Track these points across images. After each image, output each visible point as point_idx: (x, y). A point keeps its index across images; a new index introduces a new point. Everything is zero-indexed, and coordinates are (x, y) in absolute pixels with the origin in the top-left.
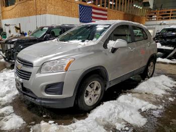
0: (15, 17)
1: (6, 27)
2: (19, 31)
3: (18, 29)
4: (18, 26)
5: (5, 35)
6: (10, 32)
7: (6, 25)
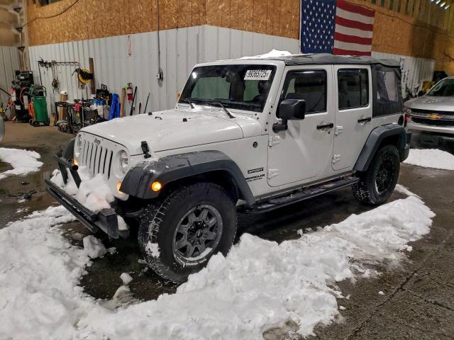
0: (74, 38)
1: (43, 69)
2: (88, 83)
3: (86, 76)
4: (86, 68)
5: (41, 94)
6: (56, 85)
7: (42, 63)
